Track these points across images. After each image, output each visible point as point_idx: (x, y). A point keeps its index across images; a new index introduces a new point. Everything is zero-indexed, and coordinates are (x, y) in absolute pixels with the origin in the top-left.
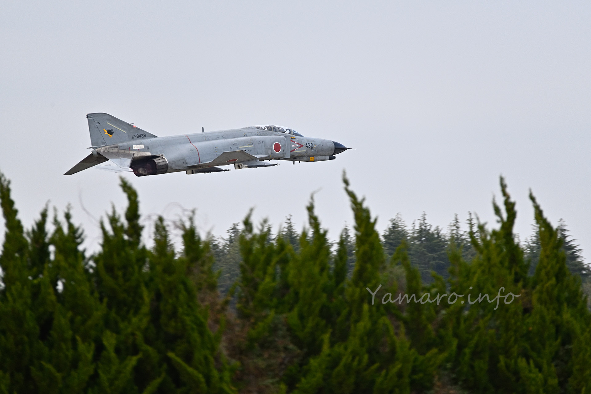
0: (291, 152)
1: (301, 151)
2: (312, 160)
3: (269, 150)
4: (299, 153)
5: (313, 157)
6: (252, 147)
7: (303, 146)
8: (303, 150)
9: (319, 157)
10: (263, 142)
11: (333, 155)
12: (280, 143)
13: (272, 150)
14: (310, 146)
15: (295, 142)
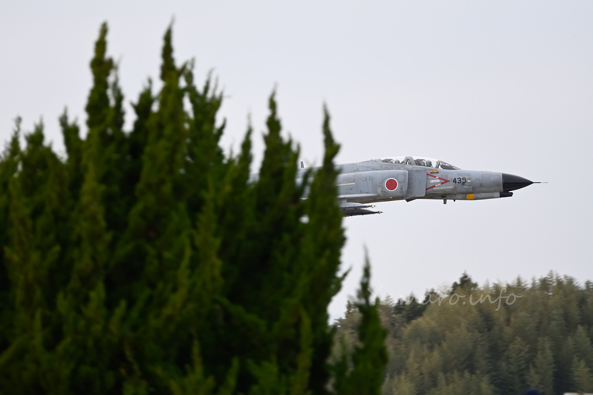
0: (426, 189)
1: (445, 188)
2: (471, 198)
3: (378, 188)
4: (443, 190)
5: (471, 195)
6: (354, 184)
7: (449, 181)
8: (449, 187)
9: (481, 194)
10: (371, 178)
11: (510, 192)
12: (397, 178)
13: (383, 187)
14: (462, 181)
15: (435, 177)
